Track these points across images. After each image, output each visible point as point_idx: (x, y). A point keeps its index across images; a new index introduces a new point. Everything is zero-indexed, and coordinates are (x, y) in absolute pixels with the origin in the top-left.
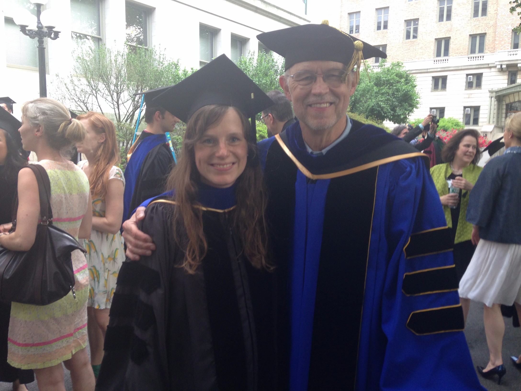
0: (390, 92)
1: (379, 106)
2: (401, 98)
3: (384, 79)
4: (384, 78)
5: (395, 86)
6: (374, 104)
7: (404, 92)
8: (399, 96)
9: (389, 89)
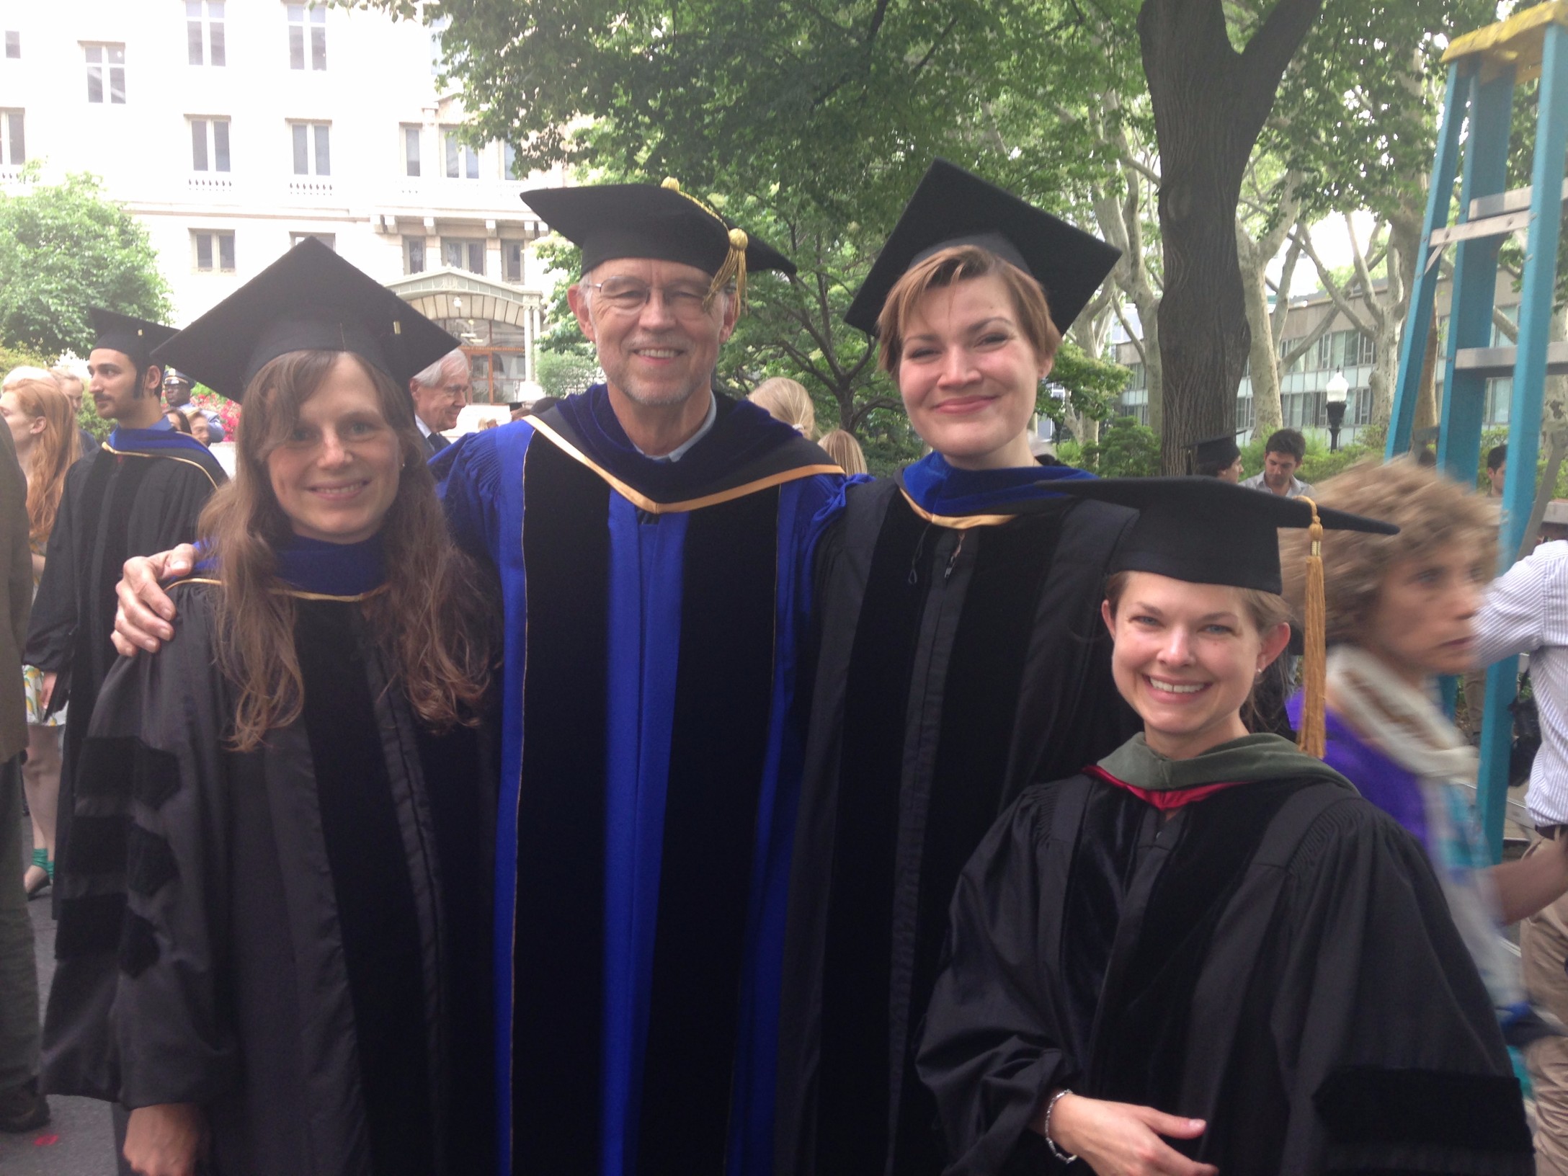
0: (76, 265)
1: (45, 309)
2: (112, 287)
3: (49, 222)
4: (47, 218)
5: (90, 248)
6: (24, 303)
7: (122, 268)
8: (107, 280)
9: (73, 256)
